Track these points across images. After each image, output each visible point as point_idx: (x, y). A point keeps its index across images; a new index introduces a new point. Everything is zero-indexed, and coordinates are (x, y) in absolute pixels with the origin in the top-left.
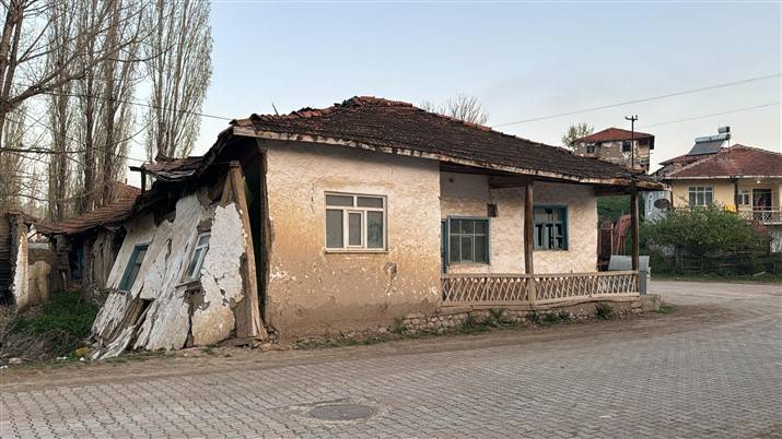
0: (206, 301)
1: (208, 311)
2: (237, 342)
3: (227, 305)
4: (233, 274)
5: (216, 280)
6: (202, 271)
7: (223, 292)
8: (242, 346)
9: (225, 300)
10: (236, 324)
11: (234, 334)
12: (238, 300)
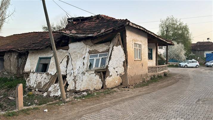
0: (110, 74)
1: (111, 77)
2: (123, 86)
3: (119, 76)
4: (120, 66)
5: (114, 68)
6: (108, 66)
7: (117, 72)
8: (124, 88)
9: (118, 74)
10: (122, 81)
11: (121, 84)
12: (123, 74)
